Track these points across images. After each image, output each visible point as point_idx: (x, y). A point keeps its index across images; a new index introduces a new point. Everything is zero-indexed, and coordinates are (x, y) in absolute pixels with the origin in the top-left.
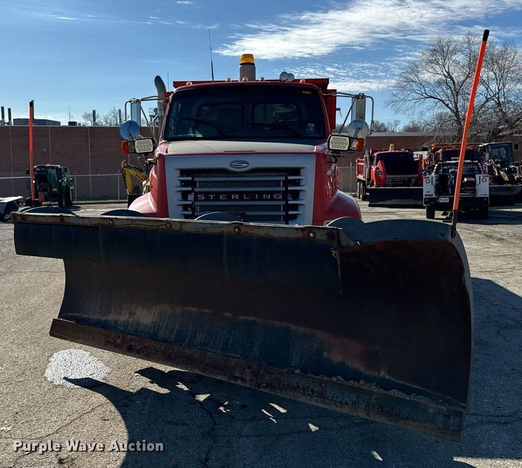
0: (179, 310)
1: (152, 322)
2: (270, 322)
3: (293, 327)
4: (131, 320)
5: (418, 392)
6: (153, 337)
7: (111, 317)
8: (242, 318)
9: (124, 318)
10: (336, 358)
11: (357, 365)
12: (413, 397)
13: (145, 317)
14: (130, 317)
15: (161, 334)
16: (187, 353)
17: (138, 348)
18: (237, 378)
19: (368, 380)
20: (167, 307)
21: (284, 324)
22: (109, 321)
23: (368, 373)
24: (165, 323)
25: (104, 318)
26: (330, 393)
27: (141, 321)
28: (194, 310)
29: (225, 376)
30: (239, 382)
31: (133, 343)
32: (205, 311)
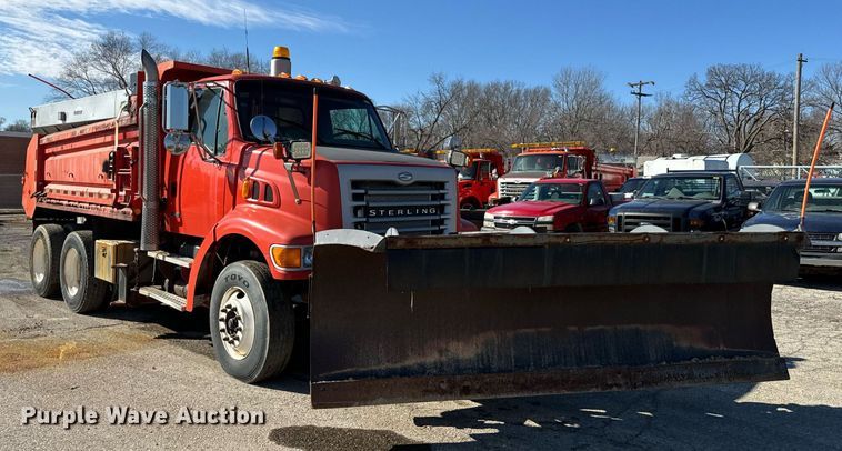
0: (510, 334)
1: (477, 355)
2: (618, 327)
3: (641, 327)
4: (444, 359)
5: (750, 354)
6: (487, 370)
7: (412, 361)
8: (589, 328)
9: (431, 358)
10: (685, 344)
11: (701, 346)
12: (754, 357)
13: (465, 351)
14: (441, 355)
15: (495, 366)
16: (545, 376)
17: (477, 387)
18: (611, 386)
19: (716, 354)
20: (492, 335)
21: (633, 326)
22: (410, 367)
23: (713, 349)
24: (496, 353)
25: (398, 365)
26: (696, 373)
27: (461, 357)
28: (532, 330)
29: (597, 387)
30: (615, 389)
31: (466, 384)
32: (543, 329)
